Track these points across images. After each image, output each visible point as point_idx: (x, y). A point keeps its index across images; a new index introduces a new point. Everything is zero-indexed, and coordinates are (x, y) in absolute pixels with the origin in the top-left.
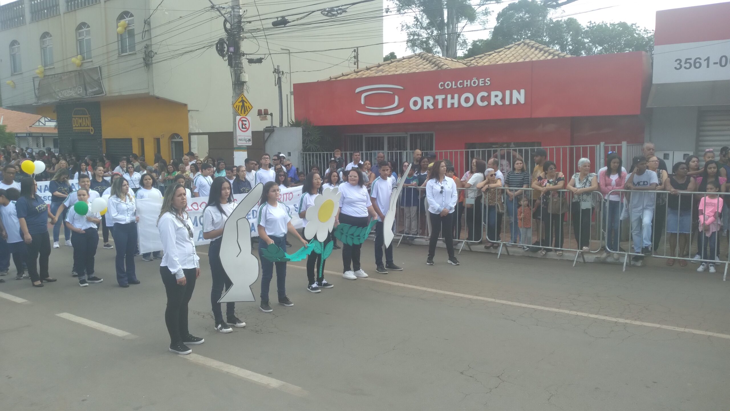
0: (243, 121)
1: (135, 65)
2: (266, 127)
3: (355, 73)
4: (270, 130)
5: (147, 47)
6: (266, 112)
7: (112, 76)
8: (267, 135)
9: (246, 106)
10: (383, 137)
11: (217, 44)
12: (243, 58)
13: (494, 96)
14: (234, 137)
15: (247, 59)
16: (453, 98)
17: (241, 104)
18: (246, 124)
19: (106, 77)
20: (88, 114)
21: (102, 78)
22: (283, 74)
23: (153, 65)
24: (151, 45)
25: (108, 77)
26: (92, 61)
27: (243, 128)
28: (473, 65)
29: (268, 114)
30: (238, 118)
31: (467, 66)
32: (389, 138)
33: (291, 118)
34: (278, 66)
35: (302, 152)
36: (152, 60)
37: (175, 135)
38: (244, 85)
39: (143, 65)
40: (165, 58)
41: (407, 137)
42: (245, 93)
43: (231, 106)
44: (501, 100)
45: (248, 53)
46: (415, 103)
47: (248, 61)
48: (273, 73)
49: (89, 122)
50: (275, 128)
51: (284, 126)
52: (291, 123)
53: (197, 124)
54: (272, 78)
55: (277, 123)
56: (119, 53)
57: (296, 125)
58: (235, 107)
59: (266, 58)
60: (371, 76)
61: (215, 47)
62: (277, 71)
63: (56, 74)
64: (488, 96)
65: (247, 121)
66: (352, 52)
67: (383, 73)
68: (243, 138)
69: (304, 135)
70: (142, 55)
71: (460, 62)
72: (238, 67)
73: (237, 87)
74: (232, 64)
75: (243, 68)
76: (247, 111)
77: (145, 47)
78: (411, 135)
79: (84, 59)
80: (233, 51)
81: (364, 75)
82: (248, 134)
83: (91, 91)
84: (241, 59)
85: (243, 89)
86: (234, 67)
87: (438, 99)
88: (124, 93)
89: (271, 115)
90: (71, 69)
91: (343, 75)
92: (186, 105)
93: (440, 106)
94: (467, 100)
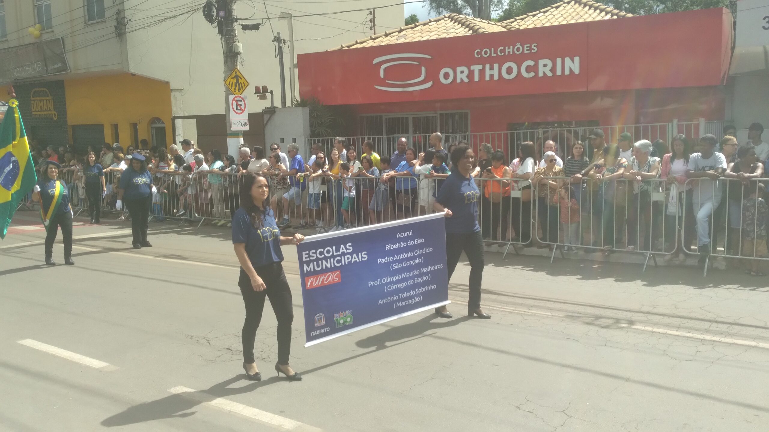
0: (237, 101)
1: (105, 35)
2: (266, 108)
3: (372, 41)
4: (271, 111)
5: (119, 12)
6: (265, 89)
7: (77, 49)
8: (266, 117)
9: (241, 83)
10: (407, 118)
11: (204, 8)
12: (236, 24)
13: (542, 66)
14: (227, 121)
15: (241, 25)
16: (492, 68)
17: (235, 80)
18: (241, 105)
19: (71, 50)
20: (49, 95)
21: (66, 52)
22: (284, 43)
23: (127, 34)
24: (124, 10)
25: (73, 51)
26: (53, 31)
27: (237, 109)
28: (514, 29)
29: (268, 92)
30: (231, 97)
31: (507, 29)
32: (414, 118)
33: (295, 96)
34: (279, 34)
35: (310, 138)
36: (125, 29)
37: (156, 120)
38: (238, 57)
39: (114, 35)
40: (141, 27)
41: (436, 116)
42: (239, 67)
43: (223, 83)
44: (551, 70)
45: (242, 18)
46: (446, 76)
47: (242, 27)
48: (273, 41)
49: (51, 106)
50: (276, 109)
51: (286, 106)
52: (296, 103)
53: (182, 105)
54: (272, 47)
55: (278, 103)
56: (85, 21)
57: (302, 104)
58: (228, 84)
59: (264, 24)
60: (391, 43)
61: (201, 10)
62: (277, 39)
63: (9, 48)
64: (534, 65)
65: (243, 101)
66: (368, 15)
67: (406, 39)
68: (238, 121)
69: (311, 116)
70: (114, 23)
71: (498, 25)
72: (230, 36)
73: (229, 60)
74: (223, 32)
75: (236, 36)
76: (242, 89)
77: (117, 13)
78: (441, 115)
79: (42, 29)
80: (224, 16)
81: (383, 42)
82: (244, 117)
83: (53, 67)
84: (234, 25)
85: (236, 62)
86: (226, 36)
87: (474, 70)
88: (93, 70)
89: (272, 92)
90: (27, 41)
91: (357, 43)
92: (168, 83)
93: (476, 79)
94: (509, 71)
